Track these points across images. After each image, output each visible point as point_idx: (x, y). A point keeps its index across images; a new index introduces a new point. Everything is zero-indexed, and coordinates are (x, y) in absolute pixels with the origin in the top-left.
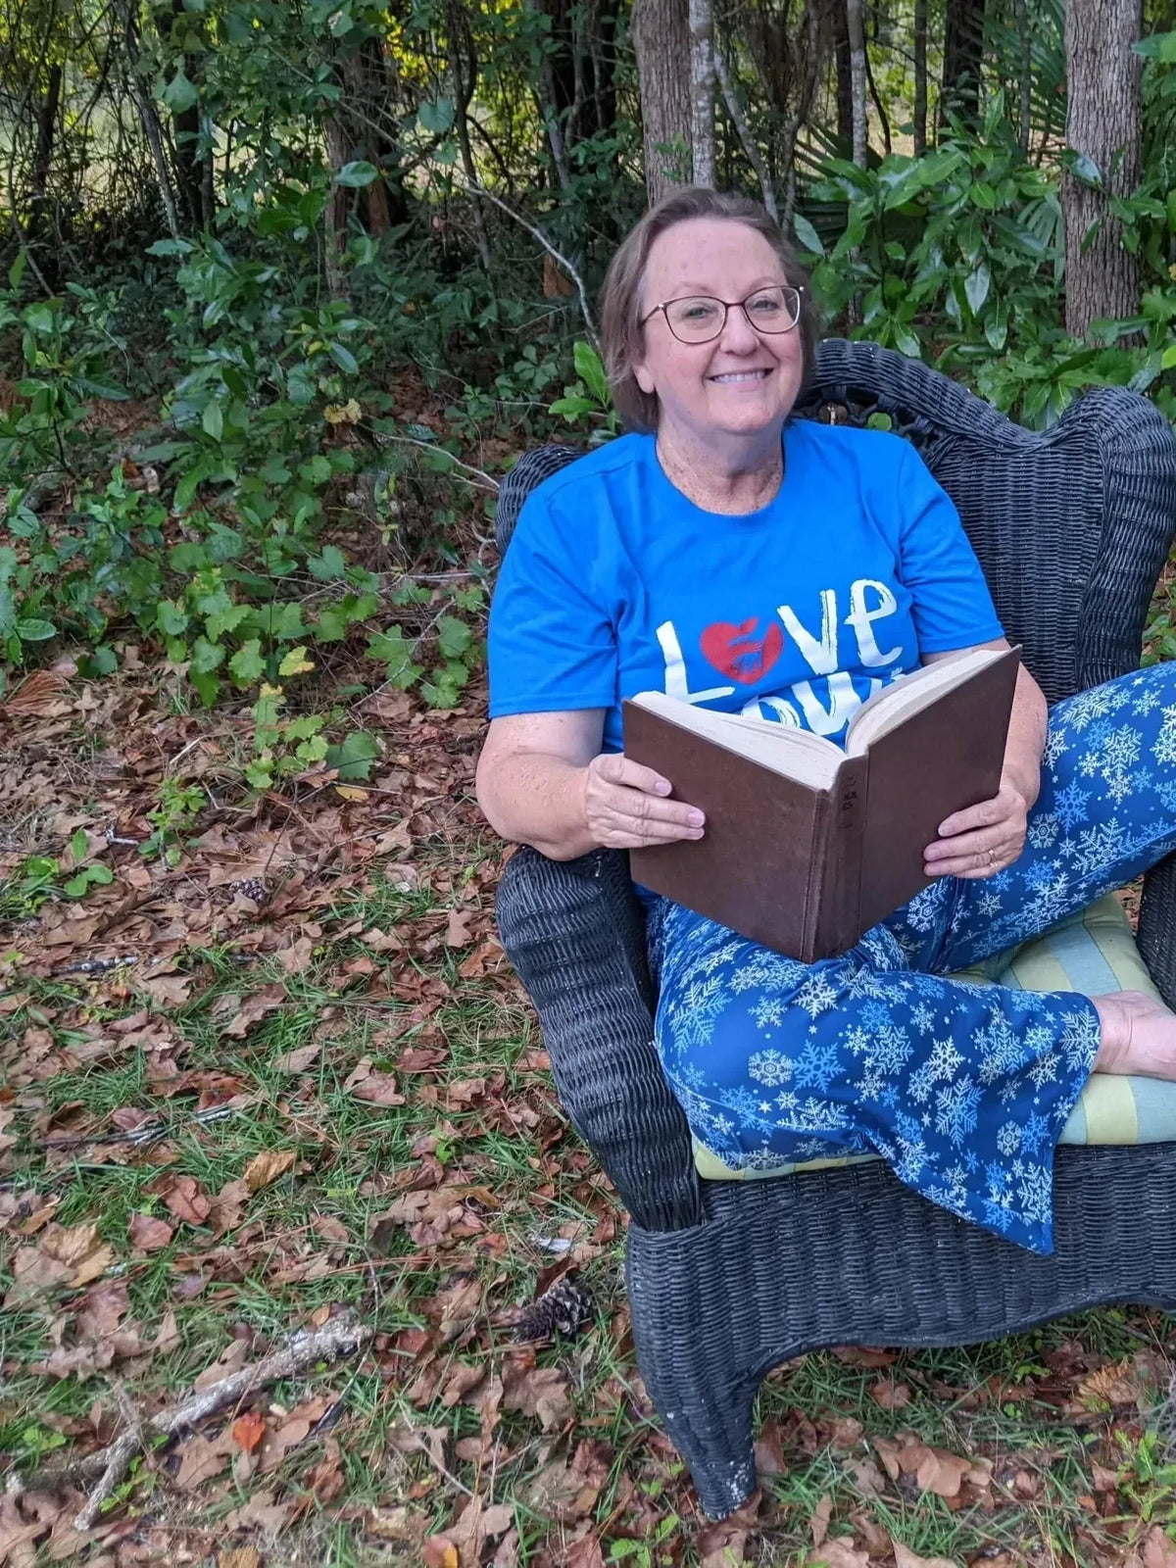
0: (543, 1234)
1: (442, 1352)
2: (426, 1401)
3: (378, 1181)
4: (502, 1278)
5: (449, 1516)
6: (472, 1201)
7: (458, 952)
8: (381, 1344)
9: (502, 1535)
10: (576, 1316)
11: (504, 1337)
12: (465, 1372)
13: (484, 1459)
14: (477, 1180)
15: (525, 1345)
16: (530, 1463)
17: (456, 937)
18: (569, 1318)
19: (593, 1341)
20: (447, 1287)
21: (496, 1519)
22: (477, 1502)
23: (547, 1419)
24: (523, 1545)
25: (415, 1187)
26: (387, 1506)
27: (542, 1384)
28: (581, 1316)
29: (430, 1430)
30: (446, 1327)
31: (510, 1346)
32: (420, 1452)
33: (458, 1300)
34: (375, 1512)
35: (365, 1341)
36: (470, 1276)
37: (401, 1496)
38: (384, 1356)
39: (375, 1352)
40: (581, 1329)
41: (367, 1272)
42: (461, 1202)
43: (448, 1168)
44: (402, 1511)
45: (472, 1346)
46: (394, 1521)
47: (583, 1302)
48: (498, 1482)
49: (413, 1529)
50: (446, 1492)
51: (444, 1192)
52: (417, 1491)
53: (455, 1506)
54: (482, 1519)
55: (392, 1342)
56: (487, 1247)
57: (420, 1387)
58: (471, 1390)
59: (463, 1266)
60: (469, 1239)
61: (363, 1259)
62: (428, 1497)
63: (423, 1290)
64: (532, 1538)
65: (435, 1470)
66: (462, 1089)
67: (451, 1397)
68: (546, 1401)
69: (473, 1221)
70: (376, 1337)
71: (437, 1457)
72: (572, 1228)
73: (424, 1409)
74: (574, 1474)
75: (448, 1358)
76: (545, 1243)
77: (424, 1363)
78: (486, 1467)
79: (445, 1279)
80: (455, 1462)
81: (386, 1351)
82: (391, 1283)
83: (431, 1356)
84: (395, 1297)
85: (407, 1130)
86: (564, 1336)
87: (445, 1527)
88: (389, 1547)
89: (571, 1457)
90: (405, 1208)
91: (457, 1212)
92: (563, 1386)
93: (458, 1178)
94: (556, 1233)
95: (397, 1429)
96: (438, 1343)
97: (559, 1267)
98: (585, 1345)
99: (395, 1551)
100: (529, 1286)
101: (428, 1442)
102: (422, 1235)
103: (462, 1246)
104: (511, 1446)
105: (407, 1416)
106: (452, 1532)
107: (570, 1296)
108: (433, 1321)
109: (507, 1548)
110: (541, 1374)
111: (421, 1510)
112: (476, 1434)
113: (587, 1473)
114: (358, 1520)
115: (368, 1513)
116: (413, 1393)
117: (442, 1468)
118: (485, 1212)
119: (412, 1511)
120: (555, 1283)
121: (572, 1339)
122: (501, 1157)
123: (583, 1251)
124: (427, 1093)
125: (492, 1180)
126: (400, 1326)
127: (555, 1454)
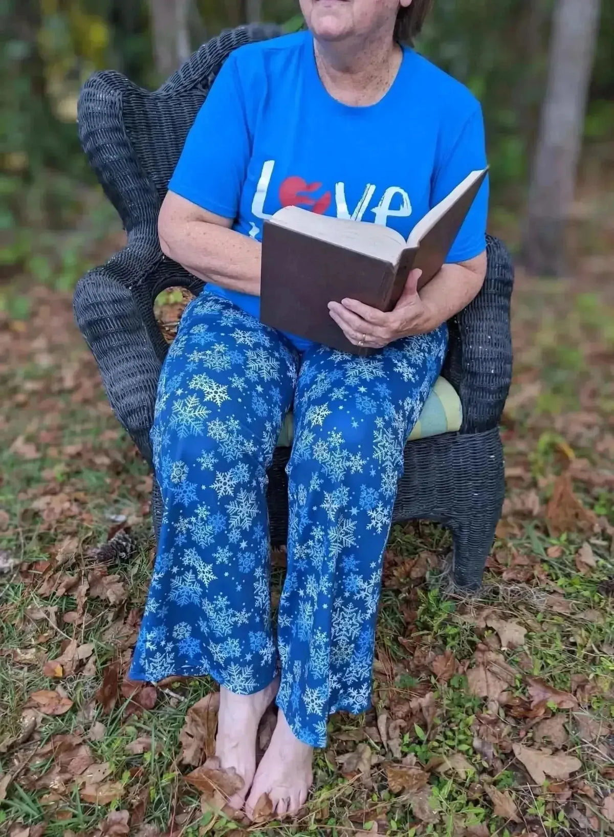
0: (112, 513)
1: (57, 571)
2: (47, 595)
3: (25, 492)
4: (90, 534)
5: (59, 651)
6: (76, 500)
7: (71, 391)
8: (25, 568)
9: (88, 659)
10: (128, 550)
11: (90, 563)
12: (69, 579)
13: (80, 622)
14: (78, 490)
15: (101, 565)
16: (104, 622)
17: (69, 383)
18: (125, 551)
19: (138, 562)
20: (61, 540)
21: (85, 650)
22: (74, 643)
23: (112, 599)
24: (99, 663)
25: (45, 494)
26: (26, 648)
27: (110, 583)
28: (132, 550)
29: (50, 609)
30: (59, 558)
31: (94, 565)
32: (44, 620)
33: (68, 547)
34: (19, 651)
35: (15, 567)
36: (74, 534)
37: (33, 642)
38: (25, 574)
39: (21, 572)
40: (132, 556)
41: (18, 534)
42: (70, 501)
43: (62, 484)
44: (34, 650)
45: (74, 566)
46: (30, 655)
47: (132, 543)
48: (86, 632)
49: (38, 659)
50: (58, 639)
51: (62, 496)
52: (42, 640)
53: (62, 646)
54: (76, 651)
55: (30, 567)
56: (83, 520)
57: (44, 588)
58: (71, 588)
59: (69, 529)
60: (73, 517)
61: (16, 527)
62: (48, 643)
63: (47, 540)
64: (104, 658)
65: (52, 628)
66: (71, 449)
67: (61, 591)
68: (112, 592)
69: (75, 509)
70: (21, 564)
71: (52, 622)
72: (127, 510)
73: (47, 599)
74: (128, 627)
75: (60, 573)
76: (113, 517)
77: (47, 577)
78: (80, 626)
79: (60, 537)
80: (61, 623)
81: (27, 572)
82: (30, 539)
83: (51, 573)
84: (34, 546)
85: (41, 469)
86: (122, 560)
87: (56, 657)
88: (26, 668)
89: (126, 618)
90: (40, 504)
91: (67, 505)
92: (121, 584)
93: (67, 489)
94: (119, 512)
95: (32, 609)
96: (55, 565)
97: (119, 527)
98: (134, 564)
99: (29, 670)
100: (104, 537)
101: (48, 615)
102: (48, 516)
103: (69, 520)
104: (93, 615)
105: (37, 602)
106: (60, 659)
107: (125, 540)
108: (52, 556)
109: (90, 664)
110: (109, 578)
111: (44, 649)
112: (74, 610)
113: (134, 626)
114: (9, 656)
115: (15, 652)
116: (41, 591)
117: (56, 627)
118: (82, 503)
119: (39, 650)
120: (118, 534)
121: (127, 562)
122: (90, 479)
123: (133, 520)
124: (52, 452)
125: (86, 491)
126: (34, 559)
127: (117, 617)
